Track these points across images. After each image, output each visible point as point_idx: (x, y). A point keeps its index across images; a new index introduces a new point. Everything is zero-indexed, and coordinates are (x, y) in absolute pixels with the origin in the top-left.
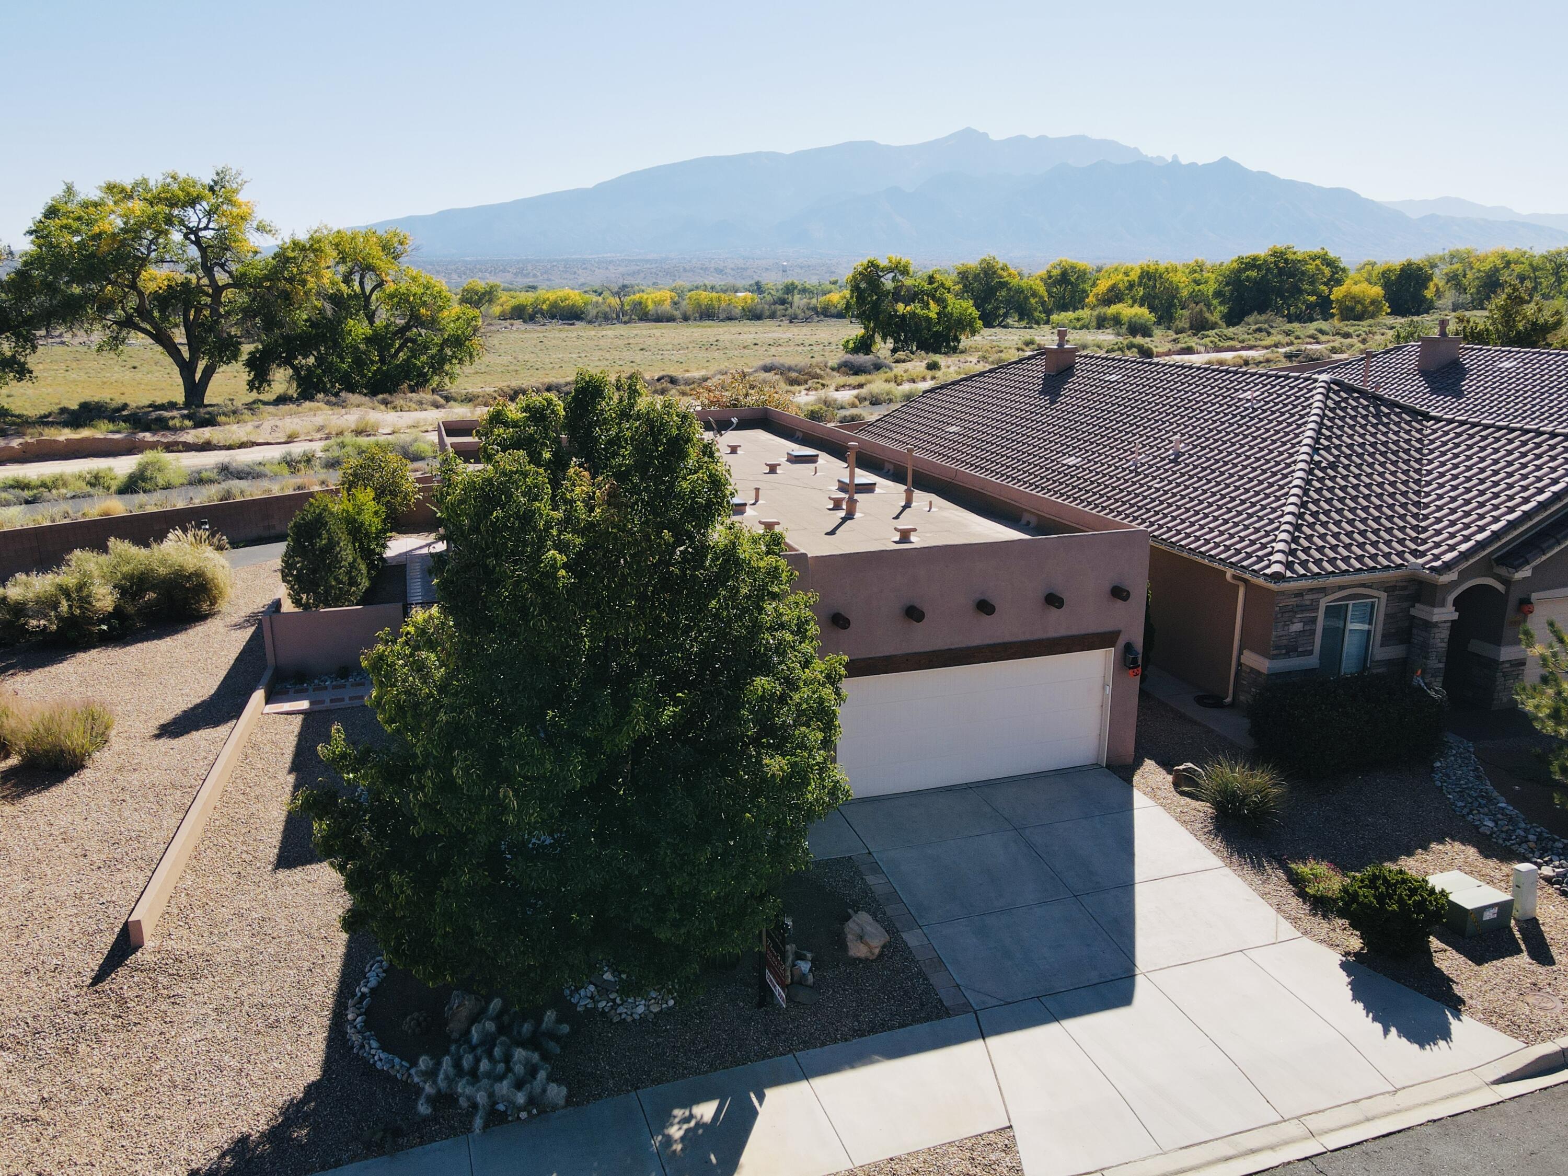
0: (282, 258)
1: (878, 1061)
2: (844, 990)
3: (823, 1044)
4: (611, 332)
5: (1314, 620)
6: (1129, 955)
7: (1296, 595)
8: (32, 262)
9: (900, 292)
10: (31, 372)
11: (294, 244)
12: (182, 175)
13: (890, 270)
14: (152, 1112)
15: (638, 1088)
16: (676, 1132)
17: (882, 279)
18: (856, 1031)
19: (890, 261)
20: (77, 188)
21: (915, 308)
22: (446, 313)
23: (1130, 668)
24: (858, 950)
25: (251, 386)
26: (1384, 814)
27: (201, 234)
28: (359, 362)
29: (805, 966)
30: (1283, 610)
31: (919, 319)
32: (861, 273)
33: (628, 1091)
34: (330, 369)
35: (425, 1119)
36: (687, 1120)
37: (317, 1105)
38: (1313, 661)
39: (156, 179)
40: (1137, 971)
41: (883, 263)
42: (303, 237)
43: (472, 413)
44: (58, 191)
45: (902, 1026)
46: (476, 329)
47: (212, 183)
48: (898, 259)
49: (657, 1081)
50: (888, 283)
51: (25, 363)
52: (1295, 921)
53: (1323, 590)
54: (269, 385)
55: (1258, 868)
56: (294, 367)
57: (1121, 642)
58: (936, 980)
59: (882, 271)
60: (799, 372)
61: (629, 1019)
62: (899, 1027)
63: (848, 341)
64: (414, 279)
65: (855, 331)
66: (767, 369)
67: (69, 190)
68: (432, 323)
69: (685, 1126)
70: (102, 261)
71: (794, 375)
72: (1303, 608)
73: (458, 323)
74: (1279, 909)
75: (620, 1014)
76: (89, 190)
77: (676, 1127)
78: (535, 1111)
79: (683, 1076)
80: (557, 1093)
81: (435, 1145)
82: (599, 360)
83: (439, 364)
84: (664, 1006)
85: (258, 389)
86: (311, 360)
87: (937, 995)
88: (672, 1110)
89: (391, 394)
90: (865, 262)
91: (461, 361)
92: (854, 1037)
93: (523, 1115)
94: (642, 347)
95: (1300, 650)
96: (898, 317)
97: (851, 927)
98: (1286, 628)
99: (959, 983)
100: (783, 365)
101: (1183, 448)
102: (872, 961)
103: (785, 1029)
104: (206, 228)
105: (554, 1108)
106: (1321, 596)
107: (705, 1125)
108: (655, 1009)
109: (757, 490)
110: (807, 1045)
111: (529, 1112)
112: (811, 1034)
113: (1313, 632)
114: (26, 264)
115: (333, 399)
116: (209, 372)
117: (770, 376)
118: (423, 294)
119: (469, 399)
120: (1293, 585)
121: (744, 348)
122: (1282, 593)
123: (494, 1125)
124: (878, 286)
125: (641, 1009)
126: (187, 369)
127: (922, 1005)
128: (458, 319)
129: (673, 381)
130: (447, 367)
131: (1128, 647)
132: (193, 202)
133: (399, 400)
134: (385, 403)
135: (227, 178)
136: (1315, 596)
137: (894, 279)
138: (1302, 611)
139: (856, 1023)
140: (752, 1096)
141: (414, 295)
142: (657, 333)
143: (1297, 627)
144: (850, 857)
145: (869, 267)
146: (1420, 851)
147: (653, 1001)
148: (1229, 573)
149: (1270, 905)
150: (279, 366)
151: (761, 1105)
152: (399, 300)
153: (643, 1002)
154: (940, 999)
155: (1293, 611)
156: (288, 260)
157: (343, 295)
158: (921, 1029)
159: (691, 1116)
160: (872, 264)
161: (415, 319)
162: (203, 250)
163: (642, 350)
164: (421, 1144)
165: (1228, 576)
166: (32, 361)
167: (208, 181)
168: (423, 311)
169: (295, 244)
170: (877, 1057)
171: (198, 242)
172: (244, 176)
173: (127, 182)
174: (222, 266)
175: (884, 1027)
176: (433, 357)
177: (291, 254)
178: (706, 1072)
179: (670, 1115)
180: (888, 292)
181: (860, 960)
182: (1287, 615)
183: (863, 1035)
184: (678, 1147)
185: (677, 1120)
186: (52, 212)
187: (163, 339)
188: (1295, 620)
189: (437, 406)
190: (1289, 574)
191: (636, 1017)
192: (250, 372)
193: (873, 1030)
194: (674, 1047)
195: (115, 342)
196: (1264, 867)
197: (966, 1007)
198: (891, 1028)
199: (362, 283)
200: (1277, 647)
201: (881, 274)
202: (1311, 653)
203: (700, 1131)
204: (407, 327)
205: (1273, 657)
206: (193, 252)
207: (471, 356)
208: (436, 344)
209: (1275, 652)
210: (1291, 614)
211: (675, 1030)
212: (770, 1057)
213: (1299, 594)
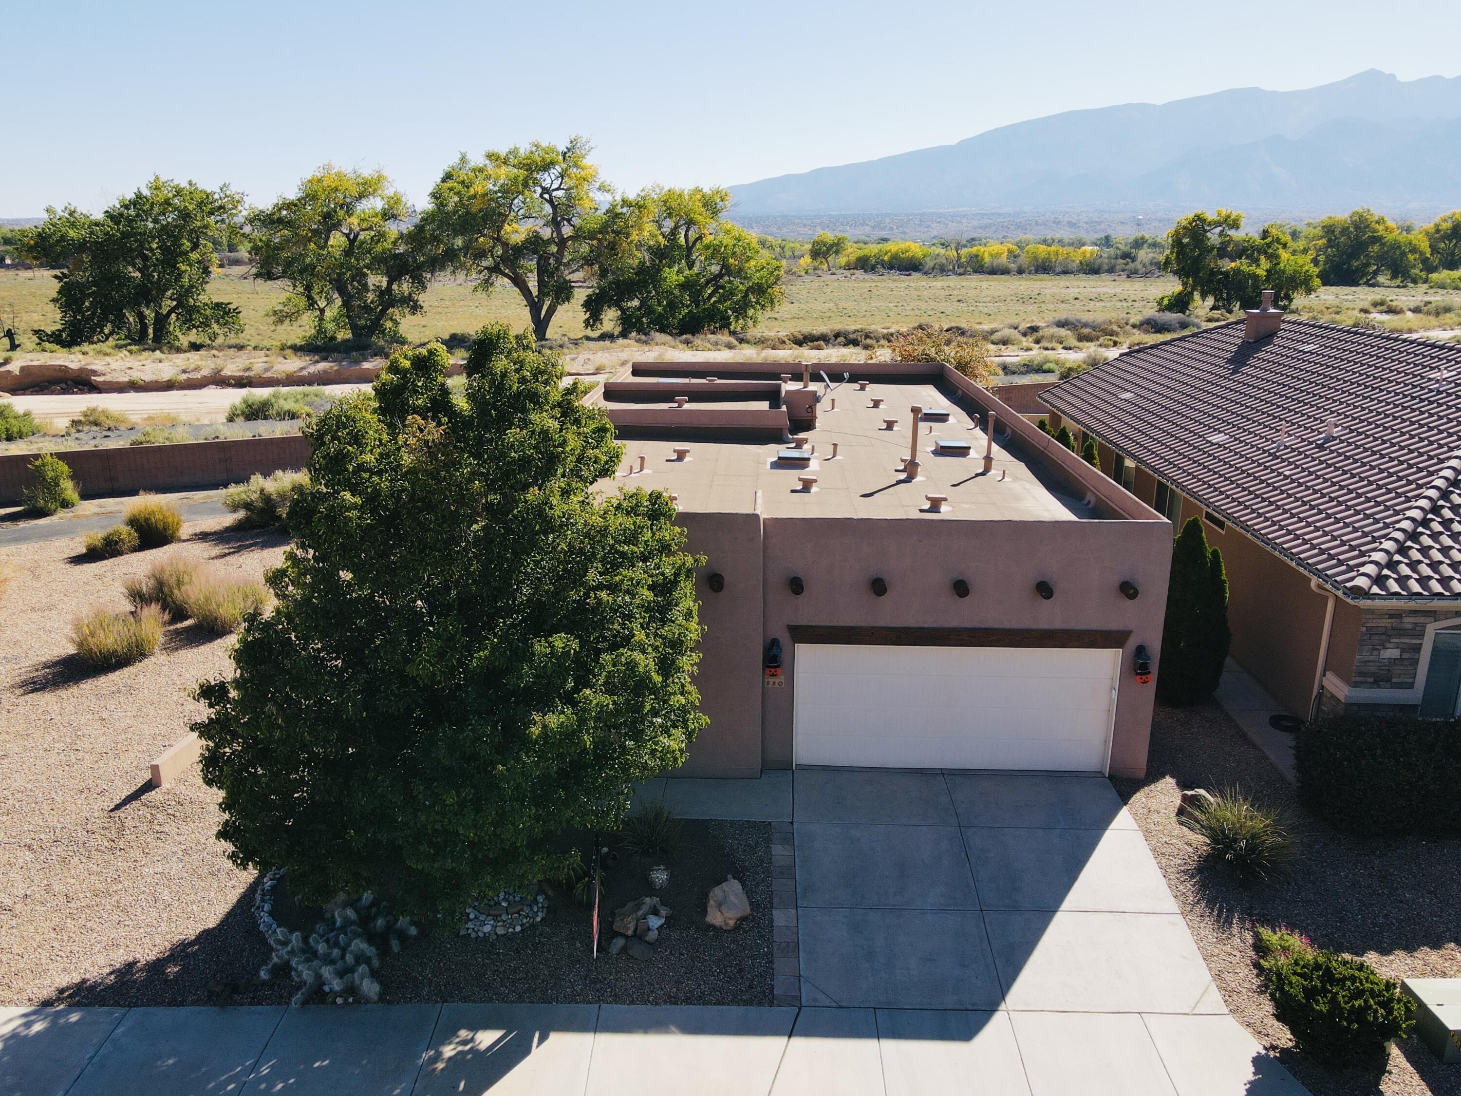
0: (613, 214)
1: (673, 1033)
2: (681, 954)
3: (632, 1002)
4: (939, 283)
5: (1417, 648)
6: (1004, 987)
7: (1391, 616)
8: (428, 218)
9: (1226, 247)
10: (422, 308)
11: (623, 201)
12: (544, 144)
13: (1218, 224)
14: (89, 924)
15: (446, 1001)
16: (449, 1051)
17: (1208, 234)
18: (670, 997)
19: (1219, 215)
20: (469, 157)
21: (1243, 265)
22: (753, 263)
23: (1137, 674)
24: (715, 917)
25: (587, 323)
26: (1431, 892)
27: (554, 194)
28: (672, 306)
29: (655, 922)
30: (1371, 632)
31: (1244, 276)
32: (1184, 228)
33: (437, 1002)
34: (650, 311)
35: (263, 983)
36: (465, 1042)
37: (199, 949)
38: (1415, 695)
39: (524, 149)
40: (1003, 1006)
41: (1211, 216)
42: (632, 196)
43: (758, 354)
44: (455, 160)
45: (718, 1003)
46: (778, 278)
47: (566, 150)
48: (1229, 212)
49: (465, 999)
50: (1213, 237)
51: (417, 301)
52: (1228, 993)
53: (1434, 615)
54: (601, 323)
55: (1223, 923)
56: (621, 309)
57: (1132, 643)
58: (782, 967)
59: (1209, 224)
60: (1094, 328)
61: (473, 935)
62: (715, 1004)
63: (1163, 298)
64: (728, 232)
65: (1172, 286)
66: (1061, 324)
67: (463, 159)
68: (740, 272)
69: (460, 1048)
70: (474, 217)
71: (1086, 331)
72: (1401, 632)
73: (762, 273)
74: (1218, 976)
75: (468, 929)
76: (477, 159)
77: (452, 1047)
78: (351, 1000)
79: (491, 1000)
80: (370, 988)
81: (259, 1008)
82: (913, 309)
83: (741, 310)
84: (510, 930)
85: (592, 326)
86: (636, 303)
87: (773, 980)
88: (459, 1030)
89: (693, 335)
90: (1191, 216)
91: (763, 307)
92: (665, 1002)
93: (339, 1001)
94: (960, 298)
95: (1394, 680)
96: (1221, 273)
97: (717, 893)
98: (1375, 653)
99: (802, 973)
100: (1079, 321)
101: (1337, 432)
102: (725, 931)
103: (605, 979)
104: (558, 189)
105: (368, 1001)
106: (1429, 620)
107: (478, 1051)
108: (500, 931)
109: (835, 445)
110: (617, 999)
111: (346, 1000)
112: (626, 990)
113: (1416, 662)
114: (422, 219)
115: (643, 337)
116: (551, 311)
117: (1063, 332)
118: (734, 245)
119: (761, 342)
120: (1377, 603)
121: (1062, 302)
122: (1371, 611)
123: (314, 1003)
124: (1202, 241)
125: (487, 929)
126: (534, 307)
127: (750, 987)
128: (762, 269)
129: (962, 332)
130: (751, 312)
131: (1140, 650)
132: (547, 167)
133: (698, 340)
134: (687, 342)
135: (578, 145)
136: (1421, 620)
137: (1221, 234)
138: (1401, 636)
139: (675, 990)
140: (537, 1035)
141: (725, 247)
142: (984, 285)
143: (1392, 653)
144: (770, 823)
145: (1194, 221)
146: (1452, 945)
147: (500, 924)
148: (1314, 581)
149: (1210, 969)
150: (609, 307)
151: (537, 1047)
152: (715, 251)
153: (492, 922)
154: (773, 986)
155: (1385, 636)
156: (617, 215)
157: (660, 245)
158: (736, 1011)
159: (472, 1040)
160: (1198, 218)
161: (726, 269)
162: (554, 207)
163: (959, 301)
164: (250, 1004)
165: (1313, 584)
166: (423, 298)
167: (562, 148)
168: (731, 261)
169: (625, 203)
170: (673, 1028)
171: (551, 202)
172: (592, 144)
173: (503, 151)
174: (569, 221)
175: (701, 1000)
176: (737, 303)
177: (619, 210)
178: (512, 1002)
179: (454, 1032)
180: (1213, 248)
181: (714, 927)
182: (1376, 638)
183: (676, 1003)
184: (440, 1066)
185: (458, 1040)
186: (448, 177)
187: (519, 283)
188: (1388, 645)
189: (730, 347)
190: (1375, 589)
191: (481, 934)
192: (586, 312)
193: (688, 1001)
194: (496, 971)
195: (487, 284)
196: (1232, 923)
197: (795, 1001)
198: (709, 1003)
199: (686, 236)
200: (1361, 674)
201: (1207, 228)
202: (1411, 686)
203: (469, 1056)
204: (720, 275)
205: (1356, 685)
206: (548, 209)
207: (772, 302)
208: (741, 290)
209: (1358, 679)
210: (1384, 637)
211: (504, 955)
212: (577, 1003)
213: (1396, 615)
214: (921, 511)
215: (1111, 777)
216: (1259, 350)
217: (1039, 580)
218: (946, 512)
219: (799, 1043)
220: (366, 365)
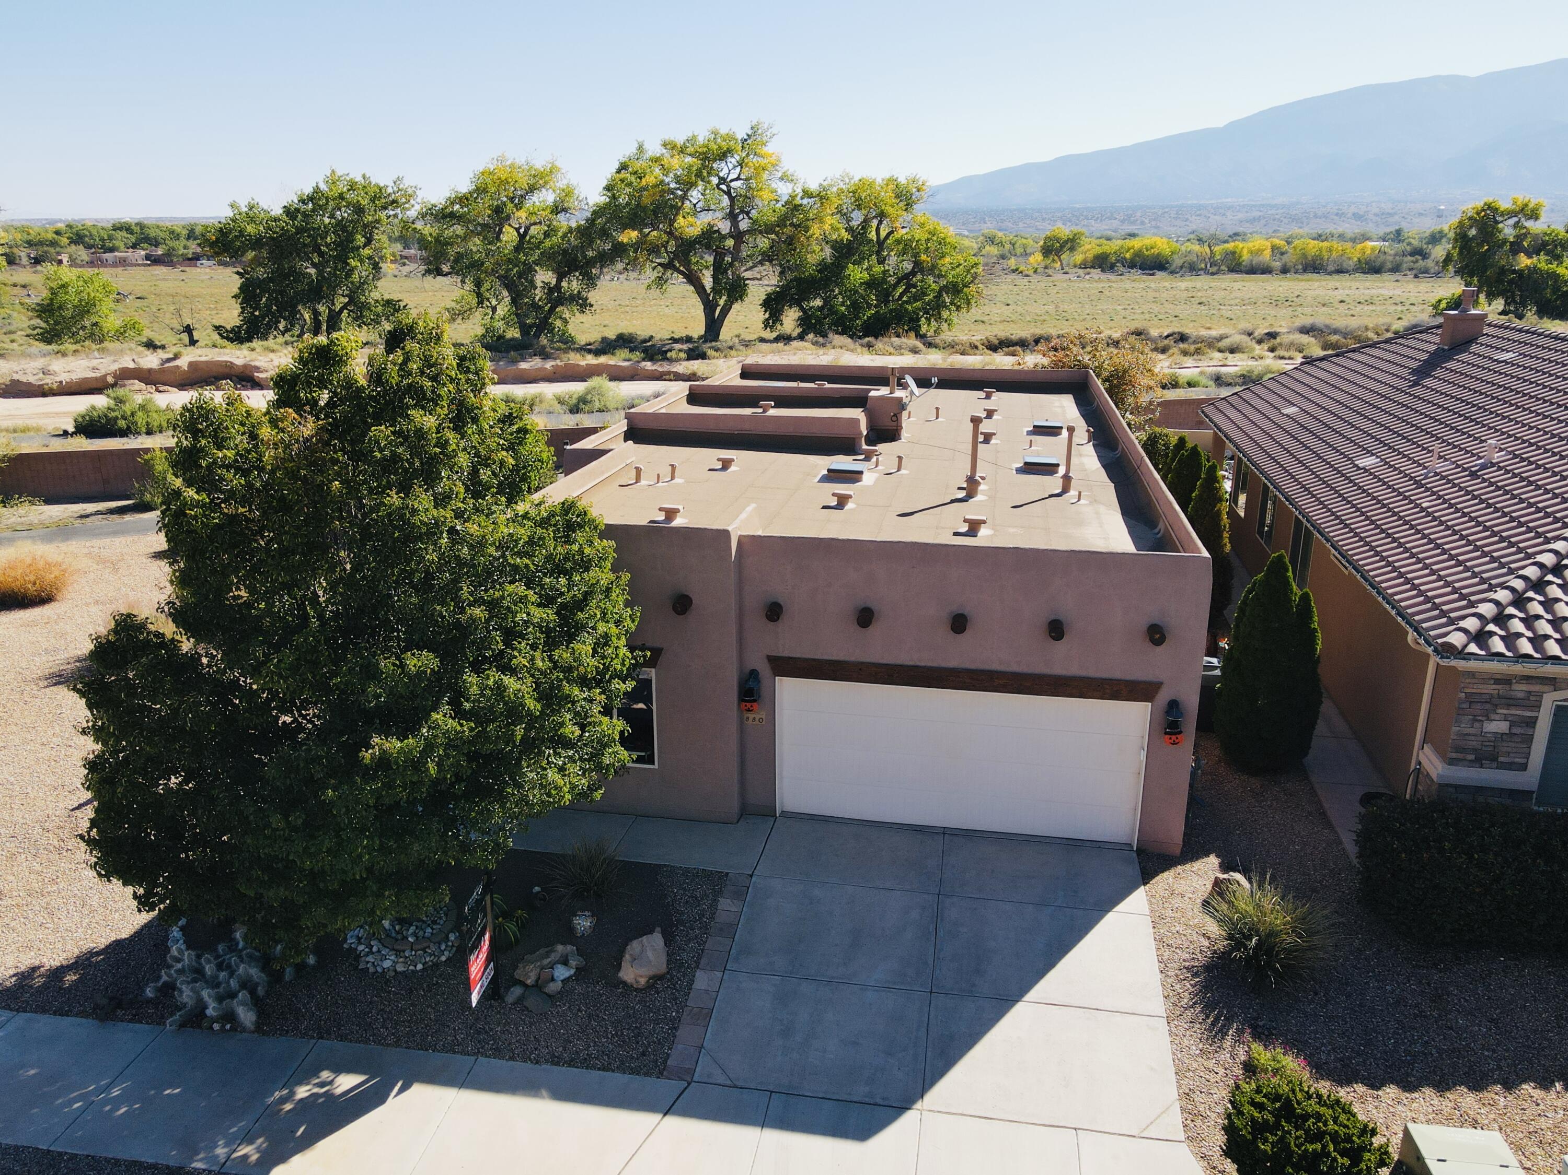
0: (793, 207)
1: (542, 1097)
2: (580, 1010)
3: (512, 1058)
4: (1184, 284)
5: (1532, 723)
6: (927, 1082)
7: (1497, 681)
8: (599, 212)
9: (1522, 241)
10: (591, 306)
11: (803, 191)
12: (723, 131)
13: (1511, 214)
14: (13, 924)
15: (322, 1038)
16: (302, 1092)
17: (1500, 226)
18: (553, 1056)
19: (1515, 203)
20: (646, 146)
21: (1541, 262)
22: (947, 260)
23: (1166, 733)
24: (630, 973)
25: (766, 324)
26: (1492, 1020)
27: (733, 184)
28: (856, 307)
29: (562, 973)
30: (1471, 699)
31: (1542, 275)
32: (1470, 218)
33: (313, 1037)
34: (832, 311)
35: (149, 1001)
36: (322, 1085)
37: (103, 959)
38: (1530, 778)
39: (703, 136)
40: (918, 1105)
41: (1504, 205)
42: (813, 187)
43: (944, 360)
44: (631, 149)
45: (603, 1069)
46: (975, 276)
47: (746, 137)
48: (1526, 200)
49: (342, 1038)
50: (1507, 230)
51: (587, 299)
52: (1191, 1115)
53: (1553, 682)
54: (782, 324)
55: (1216, 1033)
56: (802, 309)
57: (1163, 697)
58: (686, 1034)
59: (1502, 214)
60: (1345, 335)
61: (371, 970)
62: (599, 1069)
63: (1440, 301)
64: (922, 225)
65: (1453, 287)
66: (1305, 330)
67: (640, 148)
68: (932, 269)
69: (316, 1090)
70: (644, 209)
71: (1334, 338)
72: (1511, 702)
73: (958, 270)
74: (1187, 1096)
75: (368, 962)
76: (654, 148)
77: (308, 1087)
78: (228, 1027)
79: (367, 1041)
80: (246, 1016)
81: (138, 1026)
82: (1143, 313)
83: (935, 309)
84: (411, 968)
85: (771, 327)
86: (818, 302)
87: (671, 1049)
88: (323, 1070)
89: (876, 338)
90: (1480, 204)
91: (958, 308)
92: (547, 1061)
93: (216, 1026)
94: (1203, 300)
95: (1501, 759)
96: (1514, 271)
97: (635, 946)
98: (1477, 725)
99: (705, 1044)
100: (1327, 326)
101: (1498, 457)
102: (636, 990)
103: (491, 1030)
104: (738, 179)
105: (244, 1030)
106: (1546, 688)
107: (332, 1095)
108: (400, 968)
110: (497, 1053)
111: (223, 1026)
112: (510, 1044)
113: (1529, 739)
114: (594, 212)
115: (821, 340)
116: (726, 311)
117: (1305, 339)
118: (928, 240)
119: (951, 347)
120: (1473, 665)
121: (1324, 305)
122: (1472, 674)
123: (192, 1027)
124: (1493, 235)
125: (387, 964)
126: (709, 307)
127: (643, 1054)
128: (958, 266)
129: (1183, 338)
130: (945, 314)
131: (1173, 706)
132: (723, 155)
133: (879, 344)
134: (869, 346)
135: (760, 131)
136: (1537, 688)
137: (1516, 226)
138: (1509, 706)
139: (561, 1049)
140: (399, 1084)
141: (918, 241)
142: (1237, 285)
143: (1497, 726)
144: (727, 874)
145: (1483, 210)
146: (1498, 1088)
147: (401, 960)
148: (1411, 635)
149: (1179, 1086)
150: (790, 307)
151: (395, 1096)
152: (906, 247)
153: (393, 957)
154: (668, 1055)
155: (1490, 705)
156: (797, 208)
157: (842, 240)
158: (620, 1079)
159: (331, 1082)
160: (1489, 207)
161: (918, 266)
162: (732, 199)
163: (1200, 303)
164: (130, 1021)
165: (1410, 638)
166: (593, 296)
167: (741, 135)
168: (923, 257)
169: (807, 194)
170: (544, 1093)
171: (728, 193)
172: (774, 131)
173: (680, 139)
174: (748, 213)
175: (586, 1063)
176: (928, 304)
177: (798, 201)
178: (388, 1045)
179: (316, 1073)
180: (1505, 241)
181: (625, 983)
182: (1479, 706)
183: (557, 1064)
184: (288, 1107)
185: (317, 1081)
186: (623, 167)
187: (693, 279)
188: (1493, 716)
189: (915, 351)
190: (1473, 648)
191: (379, 970)
192: (766, 311)
193: (571, 1063)
194: (381, 1010)
195: (660, 282)
196: (1226, 1034)
197: (686, 1076)
198: (594, 1067)
199: (878, 230)
200: (1458, 749)
201: (1499, 219)
202: (1524, 767)
203: (321, 1100)
204: (913, 273)
205: (1452, 762)
206: (726, 201)
207: (968, 303)
208: (933, 290)
209: (1454, 755)
210: (1488, 706)
211: (395, 994)
212: (454, 1053)
213: (1506, 680)
214: (956, 534)
215: (1140, 851)
216: (1450, 359)
217: (1053, 617)
218: (985, 537)
219: (674, 1123)
220: (523, 365)
